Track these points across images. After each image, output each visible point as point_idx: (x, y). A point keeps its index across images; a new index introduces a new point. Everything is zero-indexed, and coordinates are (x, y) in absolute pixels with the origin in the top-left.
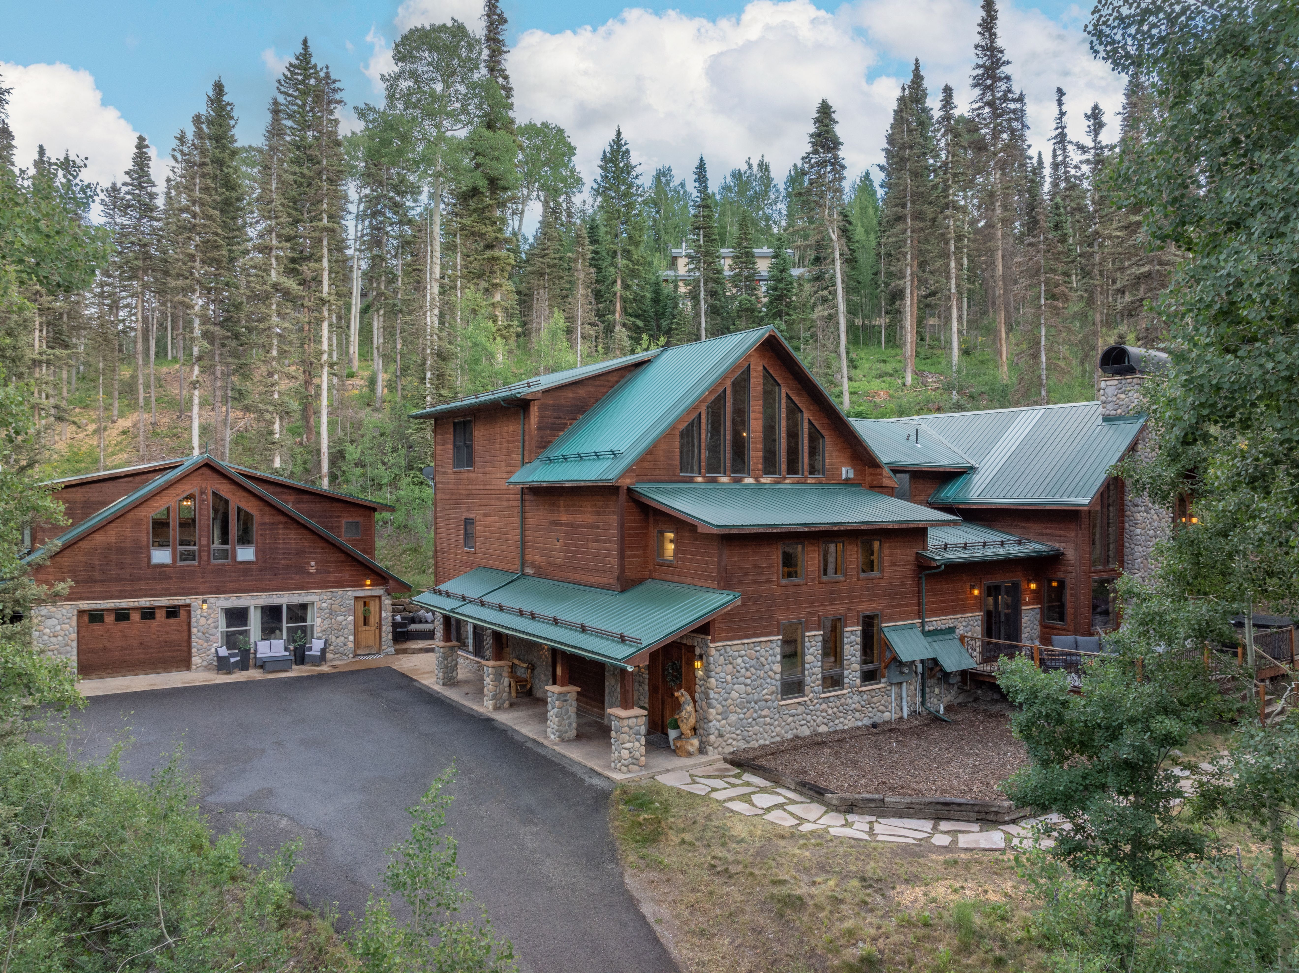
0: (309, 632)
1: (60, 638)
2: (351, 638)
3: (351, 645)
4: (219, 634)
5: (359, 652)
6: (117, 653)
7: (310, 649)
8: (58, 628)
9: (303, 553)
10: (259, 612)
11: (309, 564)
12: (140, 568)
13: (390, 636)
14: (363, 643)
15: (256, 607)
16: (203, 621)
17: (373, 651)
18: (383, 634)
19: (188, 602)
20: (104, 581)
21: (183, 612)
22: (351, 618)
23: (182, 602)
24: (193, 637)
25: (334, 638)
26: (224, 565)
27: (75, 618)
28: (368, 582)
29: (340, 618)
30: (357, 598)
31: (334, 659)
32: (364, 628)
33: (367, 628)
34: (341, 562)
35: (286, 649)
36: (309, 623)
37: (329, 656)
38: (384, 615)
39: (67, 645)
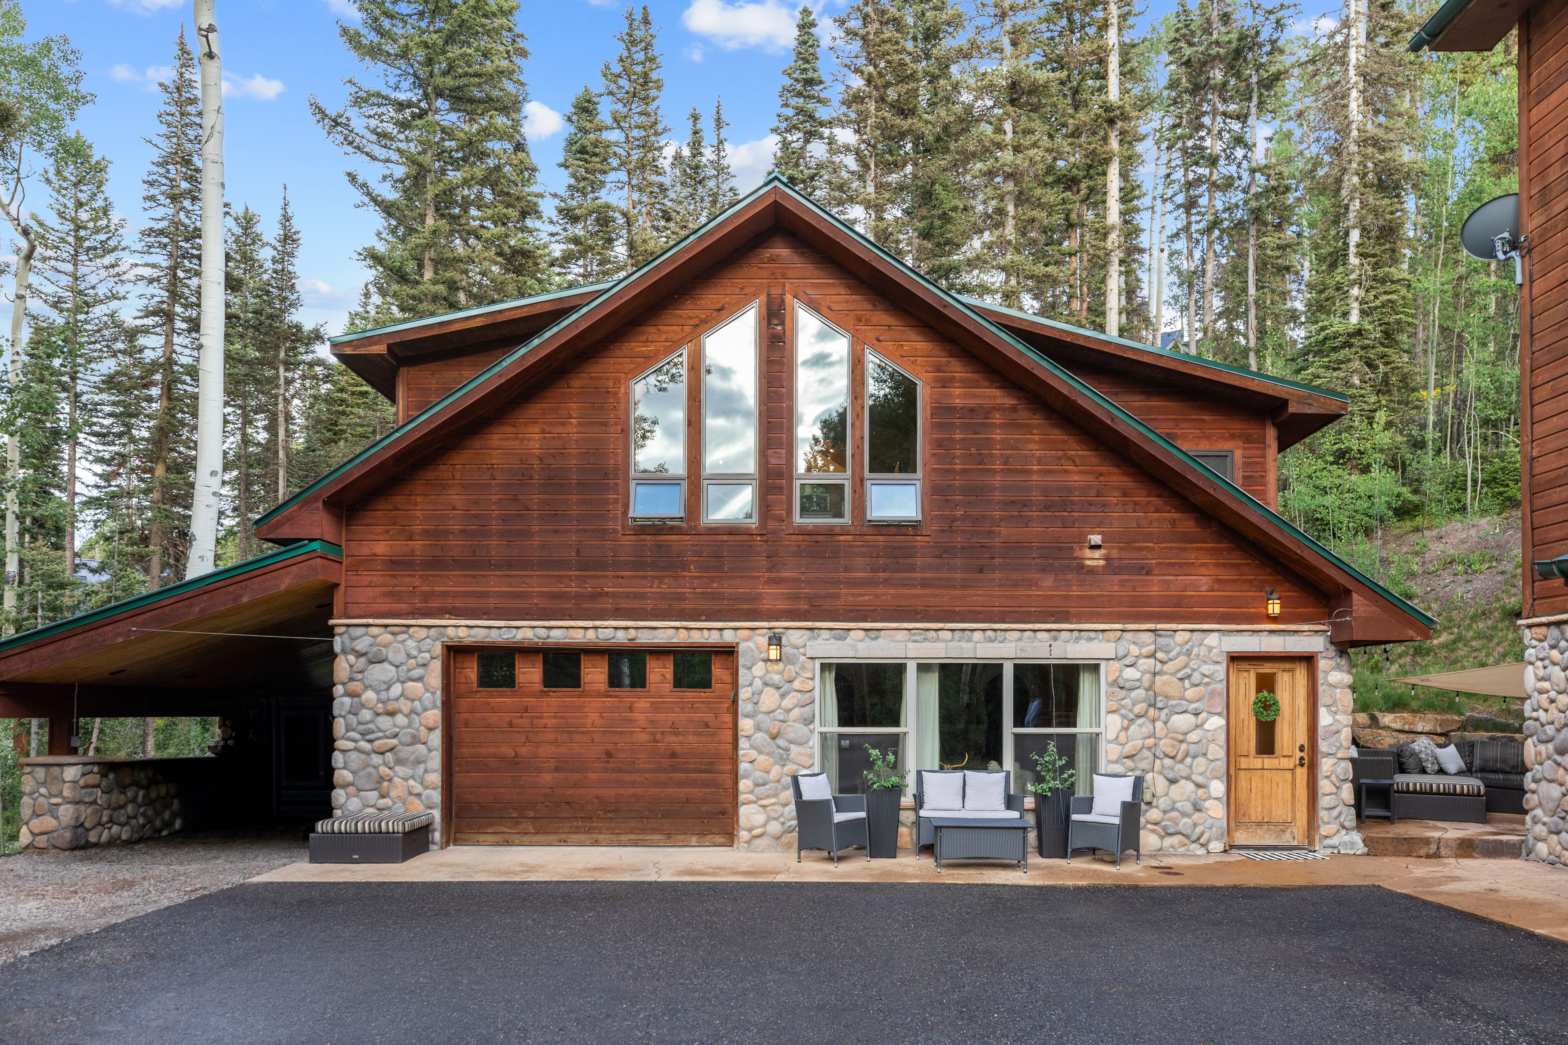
0: (1082, 755)
1: (400, 719)
2: (1218, 788)
3: (1217, 811)
4: (815, 742)
5: (1241, 837)
6: (547, 778)
7: (1088, 805)
8: (396, 690)
9: (1064, 505)
10: (933, 682)
11: (1081, 540)
12: (603, 533)
13: (1347, 793)
14: (1255, 812)
15: (923, 668)
16: (769, 699)
17: (1286, 839)
18: (1324, 786)
19: (729, 637)
20: (510, 564)
21: (718, 671)
22: (1217, 722)
23: (713, 638)
24: (743, 743)
25: (1161, 784)
26: (830, 532)
27: (437, 666)
28: (1274, 608)
29: (1181, 721)
30: (1235, 659)
31: (1159, 852)
32: (1258, 762)
33: (1268, 762)
34: (1187, 538)
35: (1010, 802)
36: (1083, 727)
37: (1149, 840)
38: (1325, 719)
39: (415, 740)
